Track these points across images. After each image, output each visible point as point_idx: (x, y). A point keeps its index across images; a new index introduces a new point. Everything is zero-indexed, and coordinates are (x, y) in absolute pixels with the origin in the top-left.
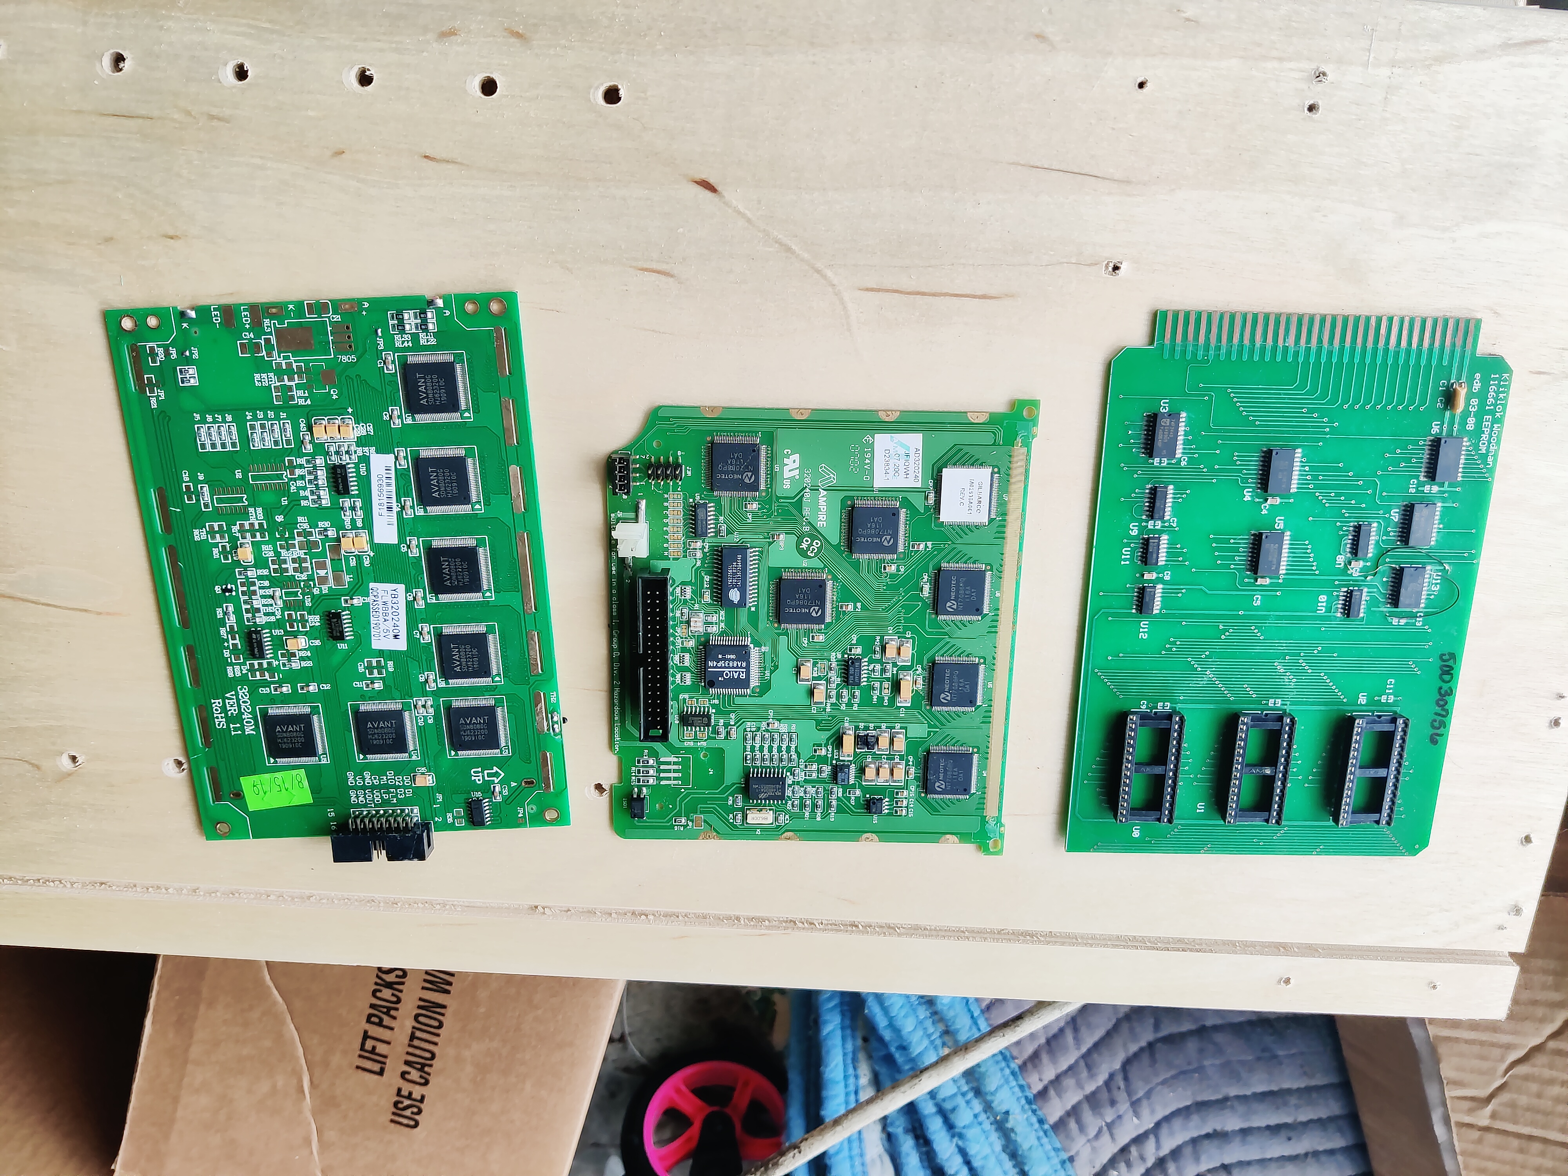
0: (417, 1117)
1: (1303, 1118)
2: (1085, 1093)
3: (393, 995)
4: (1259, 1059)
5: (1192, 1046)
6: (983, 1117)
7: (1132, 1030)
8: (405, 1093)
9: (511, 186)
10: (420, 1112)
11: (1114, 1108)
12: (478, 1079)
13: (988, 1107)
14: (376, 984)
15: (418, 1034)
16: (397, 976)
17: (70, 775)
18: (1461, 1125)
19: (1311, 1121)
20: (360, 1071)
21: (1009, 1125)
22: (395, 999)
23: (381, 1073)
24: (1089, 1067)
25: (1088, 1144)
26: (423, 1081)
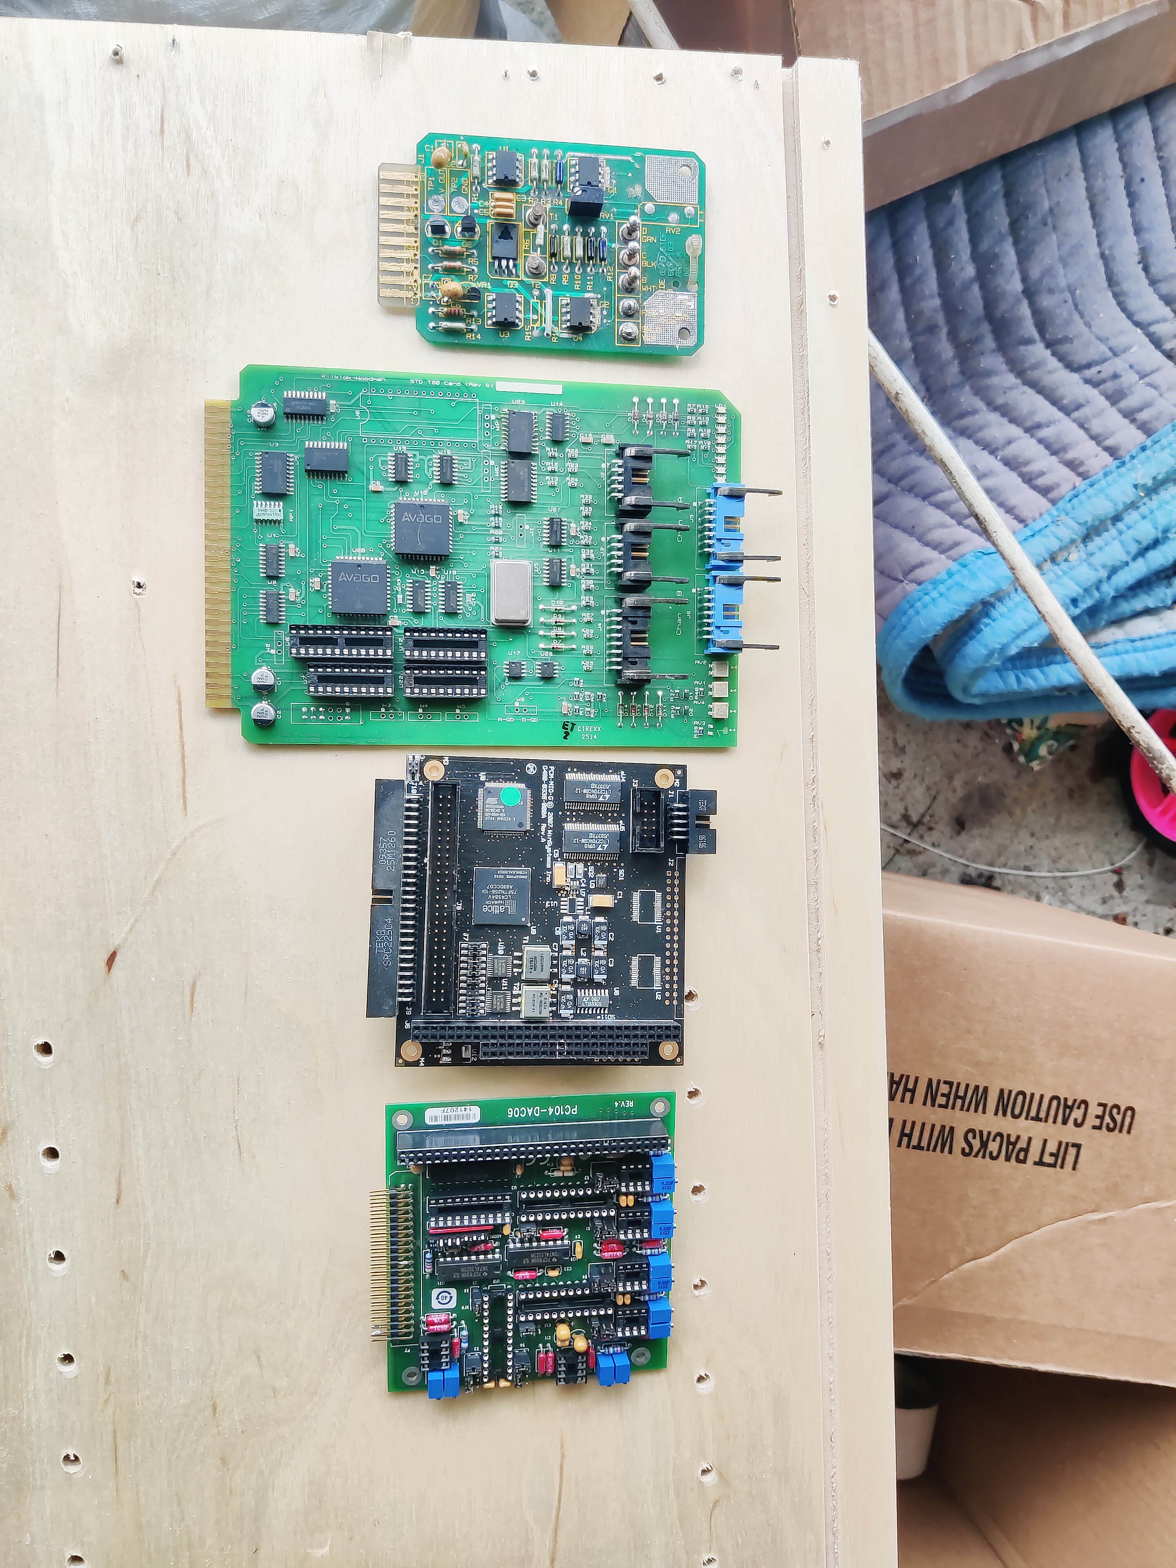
0: (1122, 1109)
1: (1118, 168)
2: (1110, 406)
3: (994, 1140)
4: (1055, 228)
5: (1046, 301)
6: (1144, 510)
7: (1034, 367)
8: (1097, 1122)
9: (134, 1128)
10: (1117, 1107)
11: (1122, 374)
12: (1076, 1052)
13: (1133, 505)
14: (984, 1157)
15: (1033, 1113)
16: (974, 1137)
17: (720, 1474)
18: (1067, 25)
19: (1121, 160)
20: (1078, 1166)
21: (1150, 483)
22: (998, 1139)
23: (1078, 1146)
24: (1079, 407)
25: (1165, 395)
26: (1083, 1106)
